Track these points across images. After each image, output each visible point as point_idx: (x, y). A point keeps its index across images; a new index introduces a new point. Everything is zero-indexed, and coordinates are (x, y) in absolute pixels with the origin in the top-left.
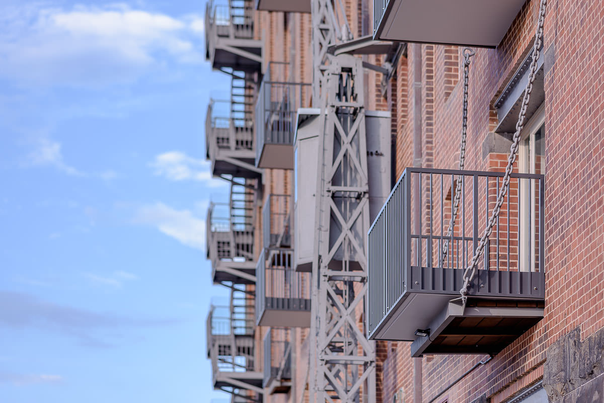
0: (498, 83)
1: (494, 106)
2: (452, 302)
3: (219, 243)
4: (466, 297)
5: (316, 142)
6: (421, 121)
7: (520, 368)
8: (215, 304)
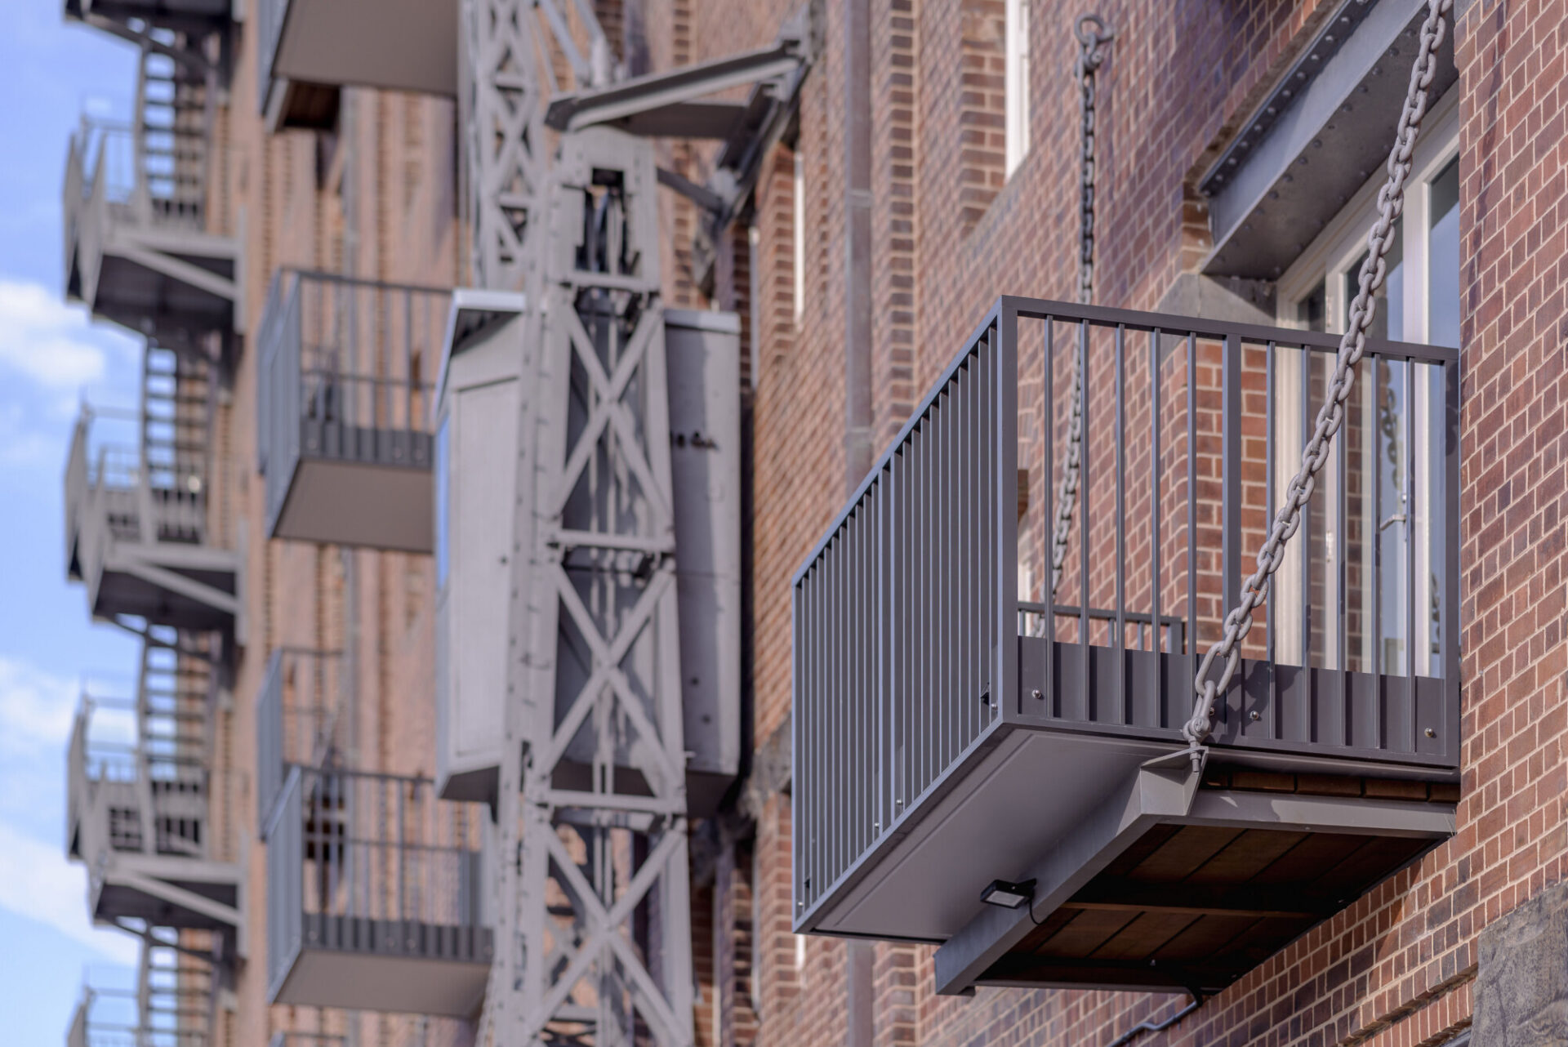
0: (1224, 104)
1: (1197, 189)
2: (1150, 768)
3: (113, 812)
4: (1206, 749)
5: (511, 396)
6: (870, 311)
7: (1334, 1019)
8: (95, 984)
